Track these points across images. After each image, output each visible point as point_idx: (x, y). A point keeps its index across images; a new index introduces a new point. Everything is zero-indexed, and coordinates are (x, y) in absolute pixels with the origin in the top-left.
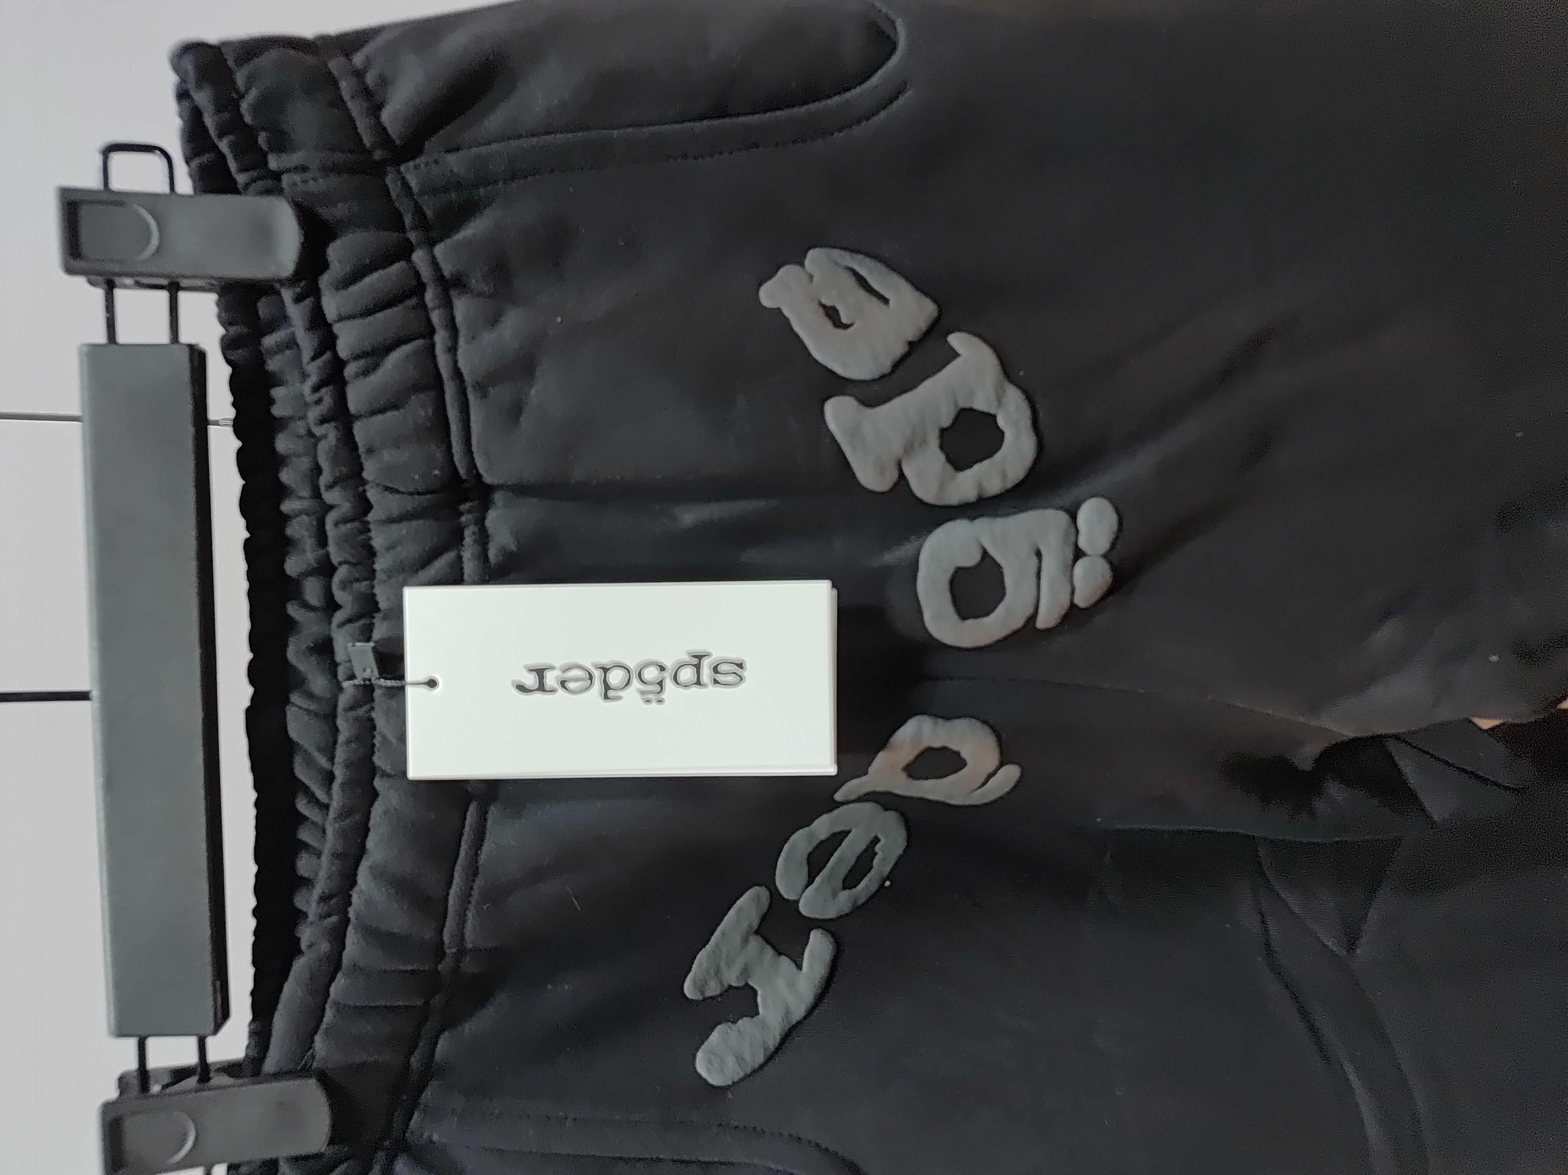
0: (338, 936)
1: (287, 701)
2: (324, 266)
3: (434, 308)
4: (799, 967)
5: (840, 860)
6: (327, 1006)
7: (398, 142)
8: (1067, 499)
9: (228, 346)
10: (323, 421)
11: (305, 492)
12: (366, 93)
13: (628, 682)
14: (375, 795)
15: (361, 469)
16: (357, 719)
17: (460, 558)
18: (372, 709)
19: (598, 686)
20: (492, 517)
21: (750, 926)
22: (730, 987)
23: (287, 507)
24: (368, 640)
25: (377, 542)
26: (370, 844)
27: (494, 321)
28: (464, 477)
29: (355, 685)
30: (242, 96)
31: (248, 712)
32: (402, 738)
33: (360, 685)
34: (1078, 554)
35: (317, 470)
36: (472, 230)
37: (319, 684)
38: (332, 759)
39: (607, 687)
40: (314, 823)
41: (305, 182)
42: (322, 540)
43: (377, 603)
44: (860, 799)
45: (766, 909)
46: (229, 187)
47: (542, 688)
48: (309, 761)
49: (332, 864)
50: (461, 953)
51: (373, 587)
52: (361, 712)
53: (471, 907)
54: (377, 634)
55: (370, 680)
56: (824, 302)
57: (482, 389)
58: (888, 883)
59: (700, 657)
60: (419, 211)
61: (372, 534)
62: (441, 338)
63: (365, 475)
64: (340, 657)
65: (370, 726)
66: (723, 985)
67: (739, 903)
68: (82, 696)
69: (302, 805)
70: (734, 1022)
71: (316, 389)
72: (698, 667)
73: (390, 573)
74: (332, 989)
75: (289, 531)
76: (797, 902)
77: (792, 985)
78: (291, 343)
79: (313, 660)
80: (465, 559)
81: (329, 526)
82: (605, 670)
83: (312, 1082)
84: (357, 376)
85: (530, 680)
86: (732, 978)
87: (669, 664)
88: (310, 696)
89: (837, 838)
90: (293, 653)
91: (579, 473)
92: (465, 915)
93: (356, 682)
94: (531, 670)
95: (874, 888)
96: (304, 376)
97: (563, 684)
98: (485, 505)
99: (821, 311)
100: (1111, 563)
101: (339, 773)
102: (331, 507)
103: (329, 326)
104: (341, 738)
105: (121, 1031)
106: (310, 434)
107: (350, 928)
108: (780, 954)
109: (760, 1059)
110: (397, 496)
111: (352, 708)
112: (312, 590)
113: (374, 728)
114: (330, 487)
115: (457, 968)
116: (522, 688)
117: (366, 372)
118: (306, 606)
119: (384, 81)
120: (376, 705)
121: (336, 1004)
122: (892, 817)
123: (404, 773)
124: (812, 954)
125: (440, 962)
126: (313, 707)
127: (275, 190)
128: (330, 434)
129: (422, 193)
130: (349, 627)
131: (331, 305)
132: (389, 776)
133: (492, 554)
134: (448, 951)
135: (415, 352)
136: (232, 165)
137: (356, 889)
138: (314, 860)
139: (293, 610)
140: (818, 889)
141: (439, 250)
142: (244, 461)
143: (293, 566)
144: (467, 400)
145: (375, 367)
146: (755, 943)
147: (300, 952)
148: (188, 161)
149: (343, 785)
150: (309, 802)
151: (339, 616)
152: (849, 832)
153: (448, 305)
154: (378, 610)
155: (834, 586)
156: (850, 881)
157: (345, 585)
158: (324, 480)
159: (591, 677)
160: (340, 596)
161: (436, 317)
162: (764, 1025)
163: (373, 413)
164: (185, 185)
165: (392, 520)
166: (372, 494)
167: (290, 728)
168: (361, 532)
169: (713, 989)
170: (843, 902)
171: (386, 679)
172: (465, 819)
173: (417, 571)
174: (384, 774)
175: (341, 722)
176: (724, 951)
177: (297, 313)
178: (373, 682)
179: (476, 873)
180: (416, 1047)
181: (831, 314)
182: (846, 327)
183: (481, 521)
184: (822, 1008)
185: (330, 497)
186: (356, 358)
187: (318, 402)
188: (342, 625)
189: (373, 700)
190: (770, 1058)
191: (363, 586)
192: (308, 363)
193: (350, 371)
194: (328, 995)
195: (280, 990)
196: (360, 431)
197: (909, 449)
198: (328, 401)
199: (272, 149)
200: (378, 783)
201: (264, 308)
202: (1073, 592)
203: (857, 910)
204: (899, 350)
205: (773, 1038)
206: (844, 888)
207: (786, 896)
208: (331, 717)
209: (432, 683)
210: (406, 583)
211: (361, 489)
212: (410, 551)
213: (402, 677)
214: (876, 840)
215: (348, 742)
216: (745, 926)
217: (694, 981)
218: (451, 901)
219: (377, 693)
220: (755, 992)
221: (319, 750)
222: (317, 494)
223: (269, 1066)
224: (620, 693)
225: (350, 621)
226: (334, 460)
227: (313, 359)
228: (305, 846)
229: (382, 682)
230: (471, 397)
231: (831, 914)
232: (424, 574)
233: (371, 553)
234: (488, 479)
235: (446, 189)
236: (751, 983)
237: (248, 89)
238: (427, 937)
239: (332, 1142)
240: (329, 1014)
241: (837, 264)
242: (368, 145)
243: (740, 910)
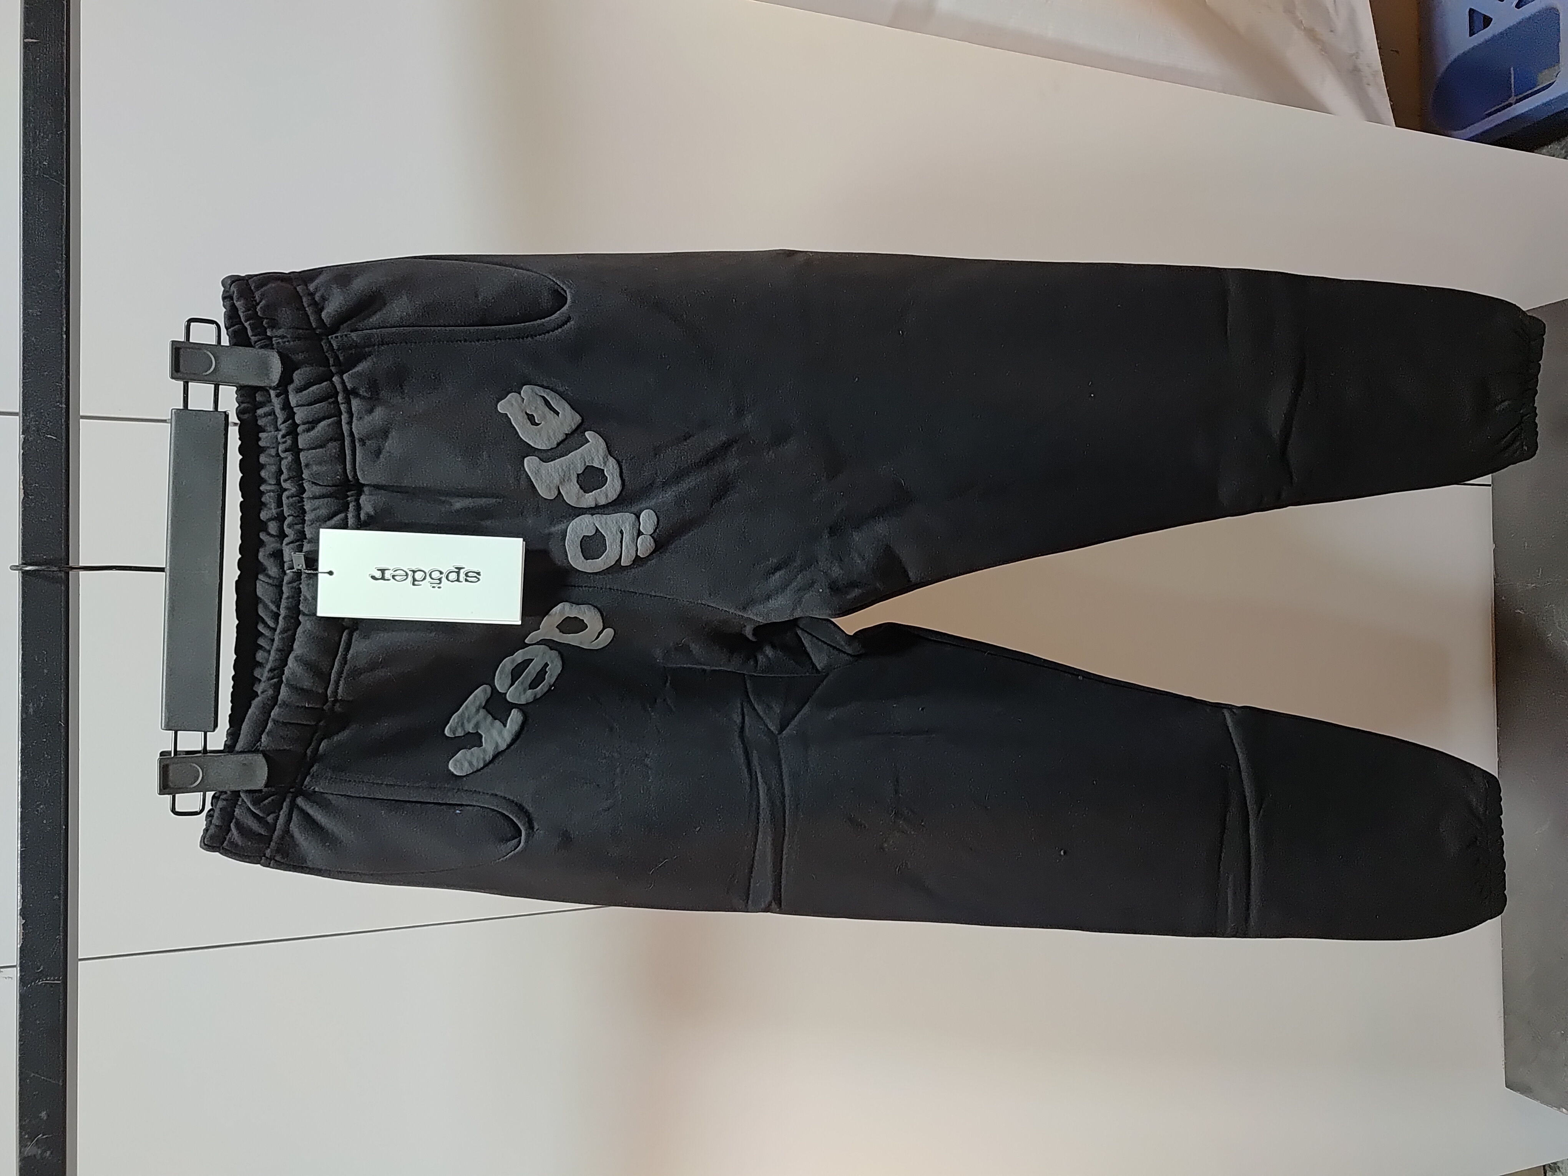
0: (277, 688)
1: (257, 578)
2: (292, 381)
3: (342, 403)
4: (505, 726)
5: (528, 674)
6: (269, 722)
7: (328, 326)
8: (635, 509)
9: (239, 413)
10: (286, 451)
11: (273, 482)
12: (314, 304)
13: (424, 579)
14: (300, 623)
15: (302, 473)
16: (292, 588)
17: (346, 517)
18: (300, 583)
19: (410, 578)
20: (363, 499)
21: (481, 704)
22: (469, 732)
23: (263, 488)
24: (301, 551)
25: (307, 507)
26: (295, 646)
27: (371, 411)
28: (351, 480)
29: (293, 572)
30: (258, 304)
31: (237, 582)
32: (315, 598)
33: (295, 572)
34: (640, 533)
35: (280, 472)
36: (362, 367)
37: (273, 571)
38: (278, 607)
39: (414, 580)
40: (266, 637)
41: (284, 342)
42: (280, 504)
43: (306, 535)
44: (538, 643)
45: (489, 696)
46: (249, 345)
47: (383, 578)
48: (266, 607)
49: (276, 654)
50: (336, 701)
51: (304, 528)
52: (295, 584)
53: (342, 679)
54: (305, 549)
55: (301, 570)
56: (528, 412)
57: (363, 442)
58: (553, 688)
59: (460, 569)
60: (336, 358)
61: (305, 503)
62: (344, 417)
63: (303, 476)
64: (286, 558)
65: (299, 591)
66: (465, 731)
67: (476, 692)
68: (162, 570)
69: (261, 628)
70: (470, 749)
71: (284, 436)
72: (458, 573)
73: (312, 522)
74: (272, 714)
75: (263, 499)
76: (506, 693)
77: (500, 733)
78: (272, 413)
79: (272, 560)
80: (349, 517)
81: (284, 498)
82: (414, 572)
83: (261, 755)
84: (304, 431)
85: (378, 574)
86: (470, 728)
87: (444, 571)
88: (269, 577)
89: (527, 662)
90: (262, 556)
91: (405, 483)
92: (339, 683)
93: (293, 570)
94: (378, 570)
95: (546, 690)
96: (277, 430)
97: (393, 577)
98: (360, 493)
99: (526, 417)
100: (655, 541)
101: (283, 612)
102: (286, 490)
103: (292, 408)
104: (285, 596)
105: (168, 728)
106: (278, 455)
107: (283, 685)
108: (495, 719)
109: (482, 765)
110: (319, 487)
111: (290, 583)
112: (273, 527)
113: (301, 592)
114: (285, 481)
115: (332, 709)
116: (373, 578)
117: (308, 430)
118: (269, 534)
119: (324, 299)
120: (302, 581)
121: (274, 720)
122: (554, 653)
123: (315, 614)
124: (512, 720)
125: (324, 705)
126: (270, 581)
127: (269, 346)
128: (288, 458)
129: (338, 349)
130: (291, 545)
131: (293, 400)
132: (307, 615)
133: (362, 516)
134: (329, 699)
135: (332, 423)
136: (250, 333)
137: (287, 667)
138: (266, 654)
139: (262, 536)
140: (516, 688)
141: (345, 377)
142: (243, 466)
143: (264, 515)
144: (355, 446)
145: (313, 428)
146: (482, 712)
147: (257, 696)
148: (227, 329)
149: (284, 618)
150: (265, 626)
151: (286, 540)
152: (533, 660)
153: (349, 403)
154: (306, 538)
155: (524, 540)
156: (533, 685)
157: (289, 526)
158: (283, 478)
159: (407, 575)
160: (287, 531)
161: (343, 408)
162: (484, 751)
163: (308, 449)
164: (225, 341)
165: (315, 498)
166: (306, 485)
167: (257, 590)
168: (299, 502)
169: (460, 733)
170: (529, 695)
171: (308, 570)
172: (341, 638)
173: (326, 521)
174: (304, 614)
175: (284, 589)
176: (467, 716)
177: (277, 403)
178: (303, 571)
179: (345, 664)
180: (310, 744)
181: (531, 418)
182: (538, 424)
183: (357, 501)
184: (515, 746)
185: (285, 485)
186: (304, 424)
187: (284, 443)
188: (287, 544)
189: (301, 580)
190: (486, 765)
191: (299, 527)
192: (281, 425)
193: (300, 429)
194: (270, 716)
195: (248, 711)
196: (302, 455)
197: (562, 481)
198: (289, 442)
199: (269, 327)
200: (301, 618)
201: (259, 398)
202: (637, 550)
203: (536, 700)
204: (561, 437)
205: (489, 757)
206: (530, 689)
207: (500, 691)
208: (280, 586)
209: (331, 573)
210: (320, 527)
211: (301, 482)
212: (323, 512)
213: (317, 569)
214: (546, 665)
215: (288, 598)
216: (478, 703)
217: (450, 728)
218: (332, 676)
219: (303, 576)
220: (481, 736)
221: (272, 602)
222: (278, 483)
223: (238, 748)
224: (420, 583)
225: (292, 542)
226: (289, 469)
227: (283, 423)
228: (261, 647)
229: (306, 571)
230: (357, 444)
231: (523, 701)
232: (329, 523)
233: (304, 512)
234: (362, 481)
235: (350, 348)
236: (479, 731)
237: (260, 302)
238: (320, 692)
239: (266, 786)
240: (270, 724)
241: (537, 394)
242: (314, 326)
243: (476, 695)
